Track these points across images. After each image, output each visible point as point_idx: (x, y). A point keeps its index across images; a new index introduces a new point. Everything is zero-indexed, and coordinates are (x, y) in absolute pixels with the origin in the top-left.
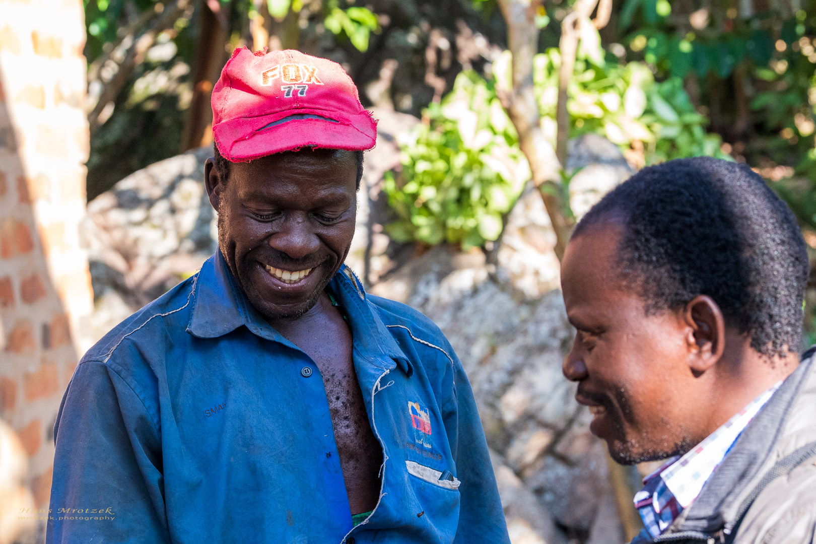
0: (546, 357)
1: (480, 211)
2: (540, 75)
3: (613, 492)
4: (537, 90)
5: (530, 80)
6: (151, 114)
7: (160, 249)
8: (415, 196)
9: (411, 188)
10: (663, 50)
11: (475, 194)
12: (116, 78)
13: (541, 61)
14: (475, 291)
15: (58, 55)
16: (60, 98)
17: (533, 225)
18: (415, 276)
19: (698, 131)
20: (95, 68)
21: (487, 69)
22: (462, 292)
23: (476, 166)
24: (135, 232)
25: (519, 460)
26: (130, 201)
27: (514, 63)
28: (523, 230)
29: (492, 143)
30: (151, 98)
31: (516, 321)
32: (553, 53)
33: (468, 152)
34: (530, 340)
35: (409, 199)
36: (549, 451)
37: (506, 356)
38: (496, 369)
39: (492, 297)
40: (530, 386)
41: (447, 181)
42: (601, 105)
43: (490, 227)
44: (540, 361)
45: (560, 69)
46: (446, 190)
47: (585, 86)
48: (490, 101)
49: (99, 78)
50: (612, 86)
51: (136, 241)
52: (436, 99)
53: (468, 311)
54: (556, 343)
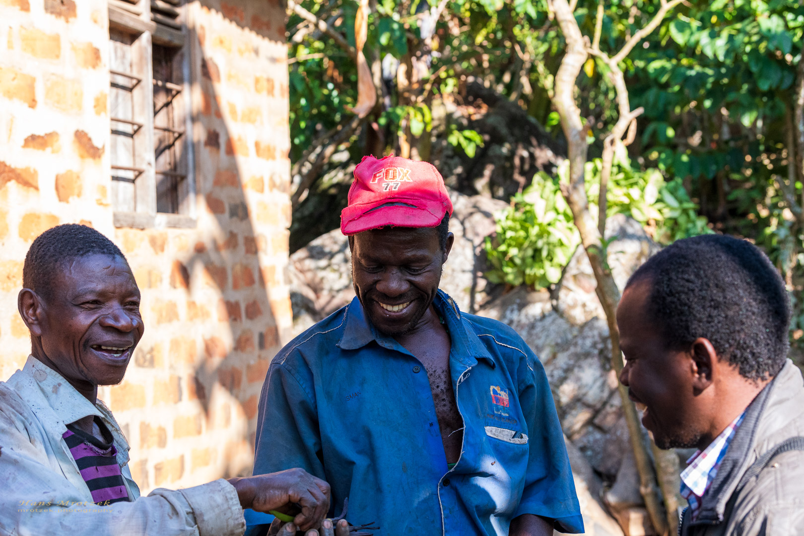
0: (589, 360)
1: (547, 264)
2: (589, 176)
3: (632, 451)
4: (587, 185)
5: (582, 180)
6: (333, 197)
7: (337, 286)
8: (505, 254)
9: (503, 248)
10: (669, 161)
11: (544, 253)
12: (310, 172)
13: (589, 166)
14: (543, 317)
15: (273, 158)
16: (273, 185)
17: (582, 274)
18: (504, 306)
19: (692, 214)
20: (296, 167)
21: (554, 170)
22: (534, 317)
23: (545, 235)
24: (321, 274)
25: (569, 428)
26: (318, 254)
27: (571, 167)
28: (575, 277)
29: (556, 220)
30: (333, 186)
31: (570, 337)
32: (597, 161)
33: (540, 225)
34: (579, 350)
35: (501, 255)
36: (590, 422)
37: (563, 360)
38: (556, 368)
39: (553, 321)
40: (578, 379)
41: (526, 244)
42: (628, 195)
43: (554, 275)
44: (585, 363)
45: (601, 172)
46: (525, 250)
47: (617, 183)
48: (555, 192)
49: (300, 172)
50: (636, 183)
51: (322, 279)
52: (520, 190)
53: (538, 329)
54: (596, 352)
